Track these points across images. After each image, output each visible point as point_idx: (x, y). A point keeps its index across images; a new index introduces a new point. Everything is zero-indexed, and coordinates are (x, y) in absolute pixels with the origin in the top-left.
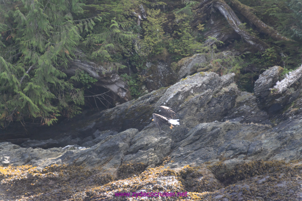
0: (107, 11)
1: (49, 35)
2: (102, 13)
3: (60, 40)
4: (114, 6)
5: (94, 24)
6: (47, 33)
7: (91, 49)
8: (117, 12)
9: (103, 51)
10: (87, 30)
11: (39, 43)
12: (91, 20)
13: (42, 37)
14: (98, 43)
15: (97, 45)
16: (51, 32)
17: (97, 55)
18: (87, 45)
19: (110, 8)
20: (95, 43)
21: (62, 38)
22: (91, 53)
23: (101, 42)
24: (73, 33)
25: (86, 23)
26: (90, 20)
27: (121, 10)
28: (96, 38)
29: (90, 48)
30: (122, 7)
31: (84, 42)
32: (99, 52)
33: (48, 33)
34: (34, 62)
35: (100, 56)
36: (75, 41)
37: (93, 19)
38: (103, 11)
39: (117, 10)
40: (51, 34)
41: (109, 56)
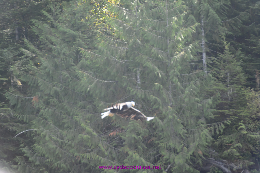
0: (235, 115)
1: (184, 138)
2: (231, 117)
3: (194, 142)
4: (241, 110)
5: (224, 127)
6: (182, 136)
7: (223, 149)
8: (244, 116)
9: (233, 150)
10: (218, 133)
11: (176, 144)
12: (222, 124)
13: (178, 139)
14: (228, 144)
15: (227, 145)
16: (186, 135)
17: (227, 154)
18: (219, 145)
19: (238, 112)
20: (226, 143)
21: (195, 140)
22: (223, 152)
23: (231, 142)
24: (204, 136)
25: (217, 126)
26: (220, 123)
27: (248, 114)
28: (226, 139)
29: (222, 147)
30: (248, 111)
31: (216, 143)
32: (229, 151)
33: (184, 136)
34: (172, 161)
35: (230, 154)
36: (207, 142)
37: (223, 123)
38: (232, 116)
39: (244, 114)
40: (186, 137)
41: (238, 154)
